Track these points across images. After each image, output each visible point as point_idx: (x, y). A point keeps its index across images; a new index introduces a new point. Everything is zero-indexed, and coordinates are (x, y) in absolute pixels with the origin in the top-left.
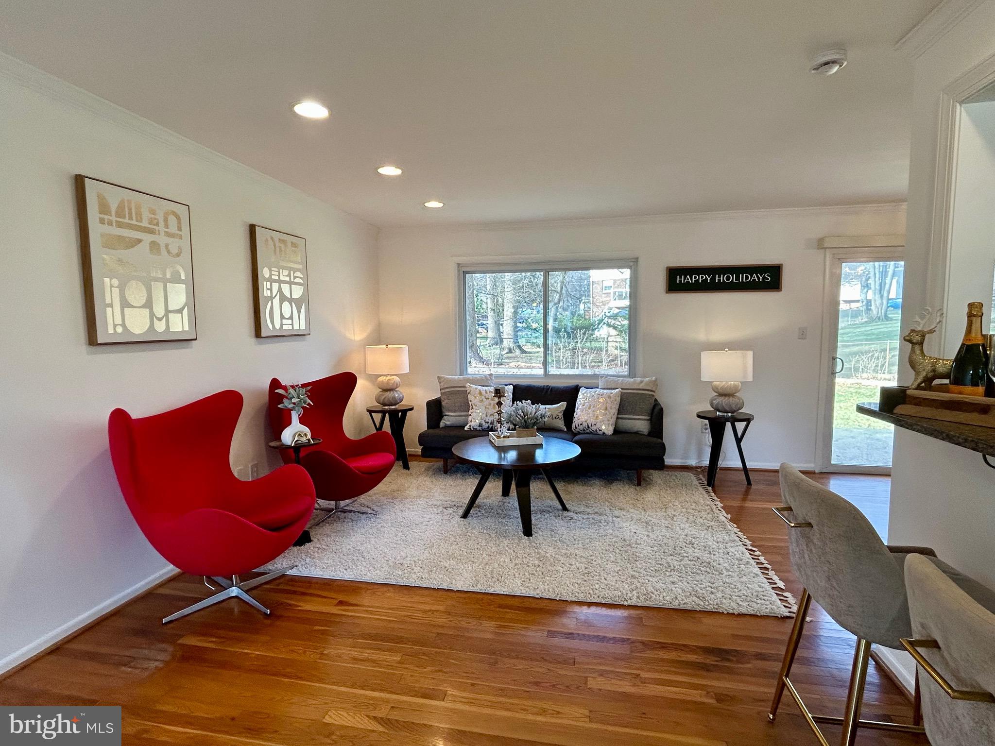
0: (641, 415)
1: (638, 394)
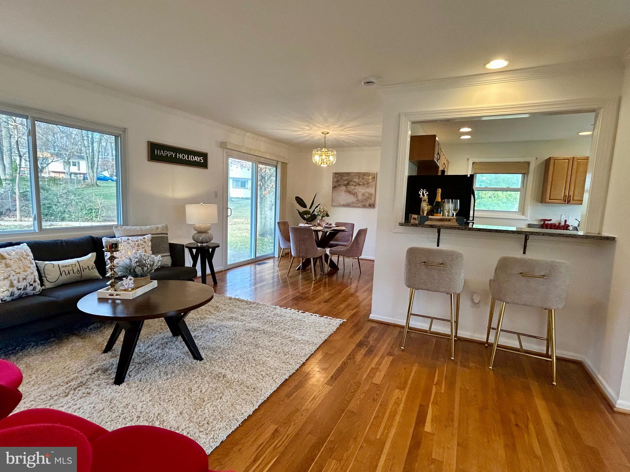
0: (166, 253)
1: (159, 237)
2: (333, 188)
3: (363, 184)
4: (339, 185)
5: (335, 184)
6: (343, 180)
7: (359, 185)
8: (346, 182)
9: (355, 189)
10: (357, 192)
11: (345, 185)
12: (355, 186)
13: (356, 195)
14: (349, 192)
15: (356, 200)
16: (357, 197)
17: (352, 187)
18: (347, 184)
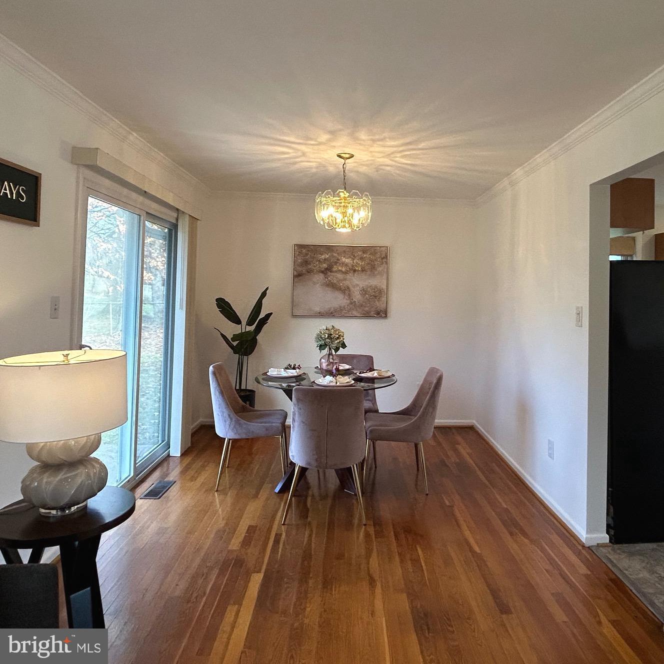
2: (295, 277)
3: (363, 271)
4: (309, 272)
5: (300, 269)
6: (319, 261)
7: (355, 271)
8: (325, 266)
9: (345, 280)
10: (351, 287)
11: (322, 272)
12: (346, 273)
13: (347, 292)
14: (333, 286)
15: (348, 302)
16: (349, 295)
17: (340, 276)
18: (326, 269)
